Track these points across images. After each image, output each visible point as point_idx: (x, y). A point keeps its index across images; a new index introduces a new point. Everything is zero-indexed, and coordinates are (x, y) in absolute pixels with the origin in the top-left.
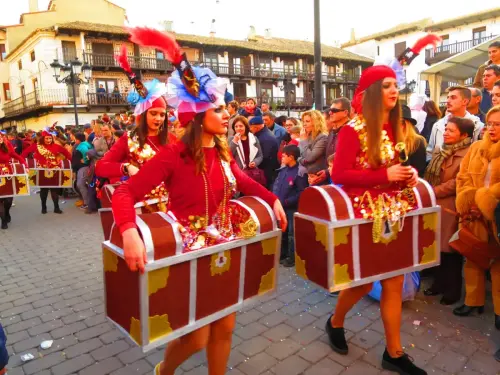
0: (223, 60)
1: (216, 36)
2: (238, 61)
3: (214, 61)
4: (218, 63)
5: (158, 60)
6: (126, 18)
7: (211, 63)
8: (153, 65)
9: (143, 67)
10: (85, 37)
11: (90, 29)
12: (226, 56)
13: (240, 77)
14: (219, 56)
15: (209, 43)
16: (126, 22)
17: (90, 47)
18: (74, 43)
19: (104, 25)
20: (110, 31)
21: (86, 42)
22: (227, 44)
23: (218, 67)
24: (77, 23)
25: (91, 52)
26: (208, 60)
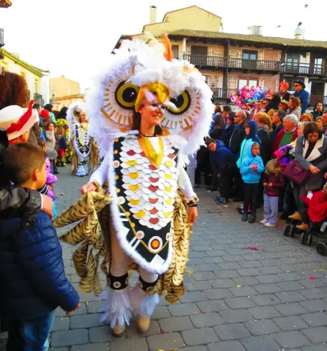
0: (305, 61)
1: (301, 38)
2: (319, 61)
3: (296, 61)
4: (298, 63)
5: (243, 60)
6: (221, 24)
7: (292, 63)
8: (239, 65)
9: (230, 65)
10: (187, 42)
11: (191, 35)
12: (308, 58)
13: (320, 77)
14: (301, 56)
15: (293, 45)
16: (220, 28)
17: (189, 49)
18: (177, 46)
19: (203, 32)
20: (207, 36)
21: (187, 45)
22: (311, 45)
23: (298, 67)
24: (182, 30)
25: (190, 54)
26: (290, 60)
